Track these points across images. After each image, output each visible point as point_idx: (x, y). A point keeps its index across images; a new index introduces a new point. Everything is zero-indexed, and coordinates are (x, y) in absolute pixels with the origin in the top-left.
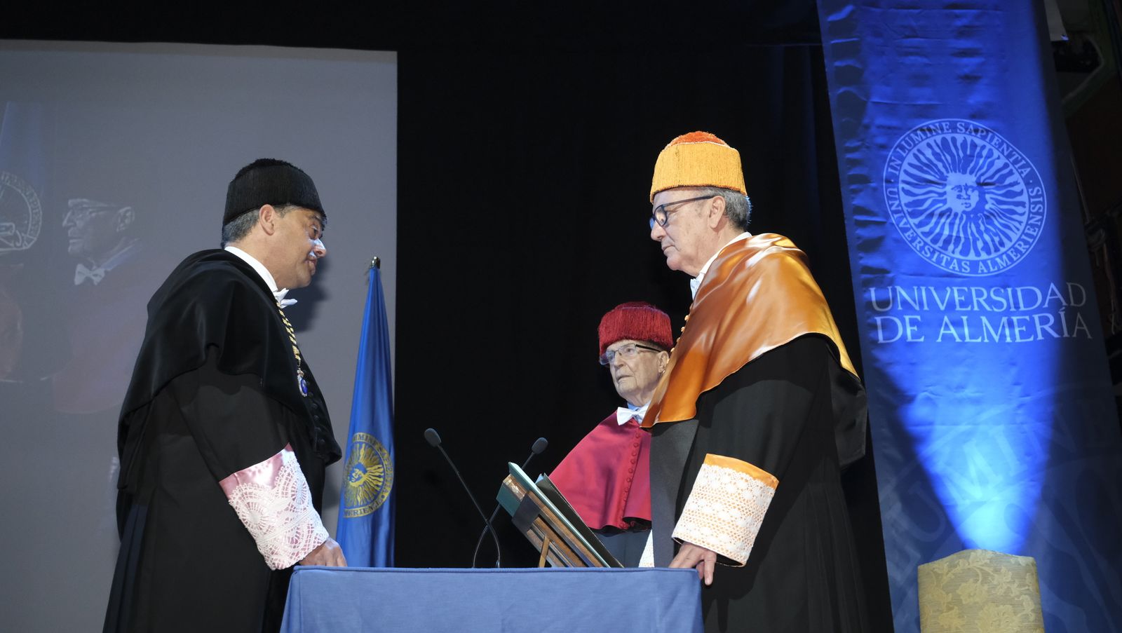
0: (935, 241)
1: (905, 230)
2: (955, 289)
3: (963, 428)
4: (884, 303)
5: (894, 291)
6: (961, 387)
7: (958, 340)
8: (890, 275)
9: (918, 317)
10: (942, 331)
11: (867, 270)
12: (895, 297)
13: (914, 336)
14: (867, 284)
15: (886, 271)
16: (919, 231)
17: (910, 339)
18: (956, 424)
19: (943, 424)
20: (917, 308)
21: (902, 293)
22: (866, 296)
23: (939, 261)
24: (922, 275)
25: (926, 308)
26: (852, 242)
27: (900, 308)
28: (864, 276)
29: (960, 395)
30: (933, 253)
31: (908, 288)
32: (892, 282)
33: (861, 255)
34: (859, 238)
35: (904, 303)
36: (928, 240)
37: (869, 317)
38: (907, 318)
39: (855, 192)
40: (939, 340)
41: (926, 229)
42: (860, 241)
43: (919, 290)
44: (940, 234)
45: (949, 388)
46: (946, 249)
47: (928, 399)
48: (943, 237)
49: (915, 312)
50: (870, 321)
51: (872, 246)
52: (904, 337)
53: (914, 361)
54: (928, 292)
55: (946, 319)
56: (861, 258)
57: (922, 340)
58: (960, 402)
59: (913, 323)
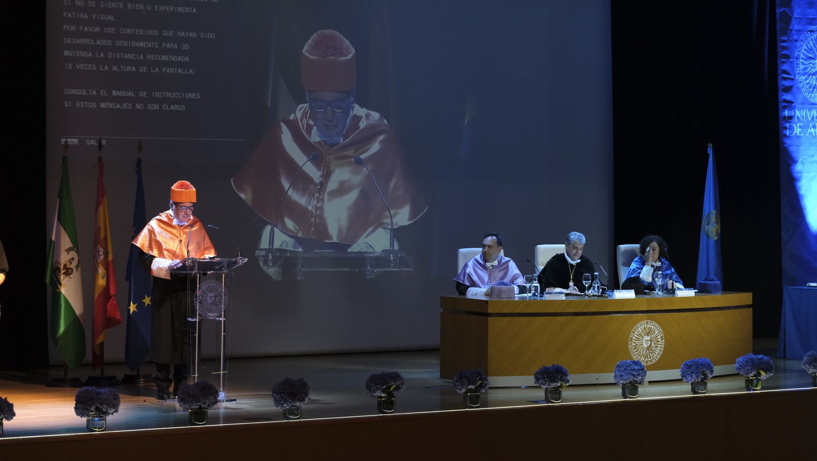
0: (810, 87)
1: (800, 82)
2: (815, 110)
3: (812, 174)
4: (791, 118)
5: (795, 112)
6: (813, 156)
7: (814, 134)
8: (794, 104)
9: (802, 124)
10: (809, 130)
11: (785, 101)
12: (795, 115)
13: (800, 133)
14: (785, 108)
15: (792, 102)
16: (805, 82)
17: (798, 135)
18: (810, 173)
19: (806, 173)
20: (802, 120)
21: (798, 113)
22: (784, 113)
23: (810, 98)
24: (804, 104)
25: (805, 120)
26: (780, 87)
27: (796, 120)
28: (784, 104)
29: (812, 159)
30: (809, 93)
31: (800, 111)
32: (794, 108)
33: (783, 94)
34: (783, 85)
35: (798, 117)
36: (808, 87)
37: (784, 124)
38: (798, 124)
39: (783, 62)
40: (808, 135)
41: (808, 81)
42: (783, 87)
43: (803, 111)
44: (812, 84)
45: (809, 156)
46: (813, 92)
47: (802, 161)
48: (813, 86)
49: (801, 122)
50: (784, 125)
51: (788, 89)
52: (796, 133)
53: (799, 144)
54: (806, 111)
55: (811, 125)
56: (783, 95)
57: (802, 135)
58: (812, 162)
59: (800, 127)
